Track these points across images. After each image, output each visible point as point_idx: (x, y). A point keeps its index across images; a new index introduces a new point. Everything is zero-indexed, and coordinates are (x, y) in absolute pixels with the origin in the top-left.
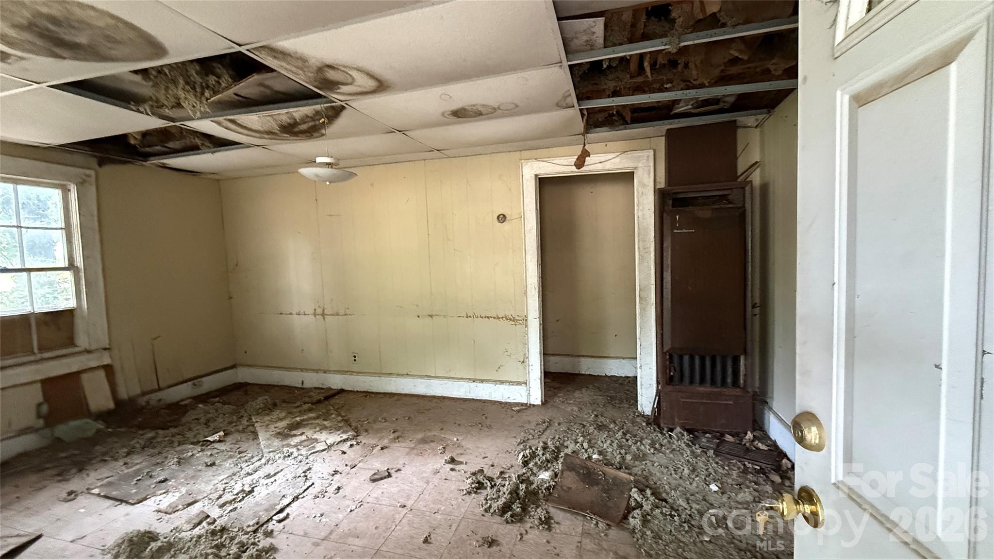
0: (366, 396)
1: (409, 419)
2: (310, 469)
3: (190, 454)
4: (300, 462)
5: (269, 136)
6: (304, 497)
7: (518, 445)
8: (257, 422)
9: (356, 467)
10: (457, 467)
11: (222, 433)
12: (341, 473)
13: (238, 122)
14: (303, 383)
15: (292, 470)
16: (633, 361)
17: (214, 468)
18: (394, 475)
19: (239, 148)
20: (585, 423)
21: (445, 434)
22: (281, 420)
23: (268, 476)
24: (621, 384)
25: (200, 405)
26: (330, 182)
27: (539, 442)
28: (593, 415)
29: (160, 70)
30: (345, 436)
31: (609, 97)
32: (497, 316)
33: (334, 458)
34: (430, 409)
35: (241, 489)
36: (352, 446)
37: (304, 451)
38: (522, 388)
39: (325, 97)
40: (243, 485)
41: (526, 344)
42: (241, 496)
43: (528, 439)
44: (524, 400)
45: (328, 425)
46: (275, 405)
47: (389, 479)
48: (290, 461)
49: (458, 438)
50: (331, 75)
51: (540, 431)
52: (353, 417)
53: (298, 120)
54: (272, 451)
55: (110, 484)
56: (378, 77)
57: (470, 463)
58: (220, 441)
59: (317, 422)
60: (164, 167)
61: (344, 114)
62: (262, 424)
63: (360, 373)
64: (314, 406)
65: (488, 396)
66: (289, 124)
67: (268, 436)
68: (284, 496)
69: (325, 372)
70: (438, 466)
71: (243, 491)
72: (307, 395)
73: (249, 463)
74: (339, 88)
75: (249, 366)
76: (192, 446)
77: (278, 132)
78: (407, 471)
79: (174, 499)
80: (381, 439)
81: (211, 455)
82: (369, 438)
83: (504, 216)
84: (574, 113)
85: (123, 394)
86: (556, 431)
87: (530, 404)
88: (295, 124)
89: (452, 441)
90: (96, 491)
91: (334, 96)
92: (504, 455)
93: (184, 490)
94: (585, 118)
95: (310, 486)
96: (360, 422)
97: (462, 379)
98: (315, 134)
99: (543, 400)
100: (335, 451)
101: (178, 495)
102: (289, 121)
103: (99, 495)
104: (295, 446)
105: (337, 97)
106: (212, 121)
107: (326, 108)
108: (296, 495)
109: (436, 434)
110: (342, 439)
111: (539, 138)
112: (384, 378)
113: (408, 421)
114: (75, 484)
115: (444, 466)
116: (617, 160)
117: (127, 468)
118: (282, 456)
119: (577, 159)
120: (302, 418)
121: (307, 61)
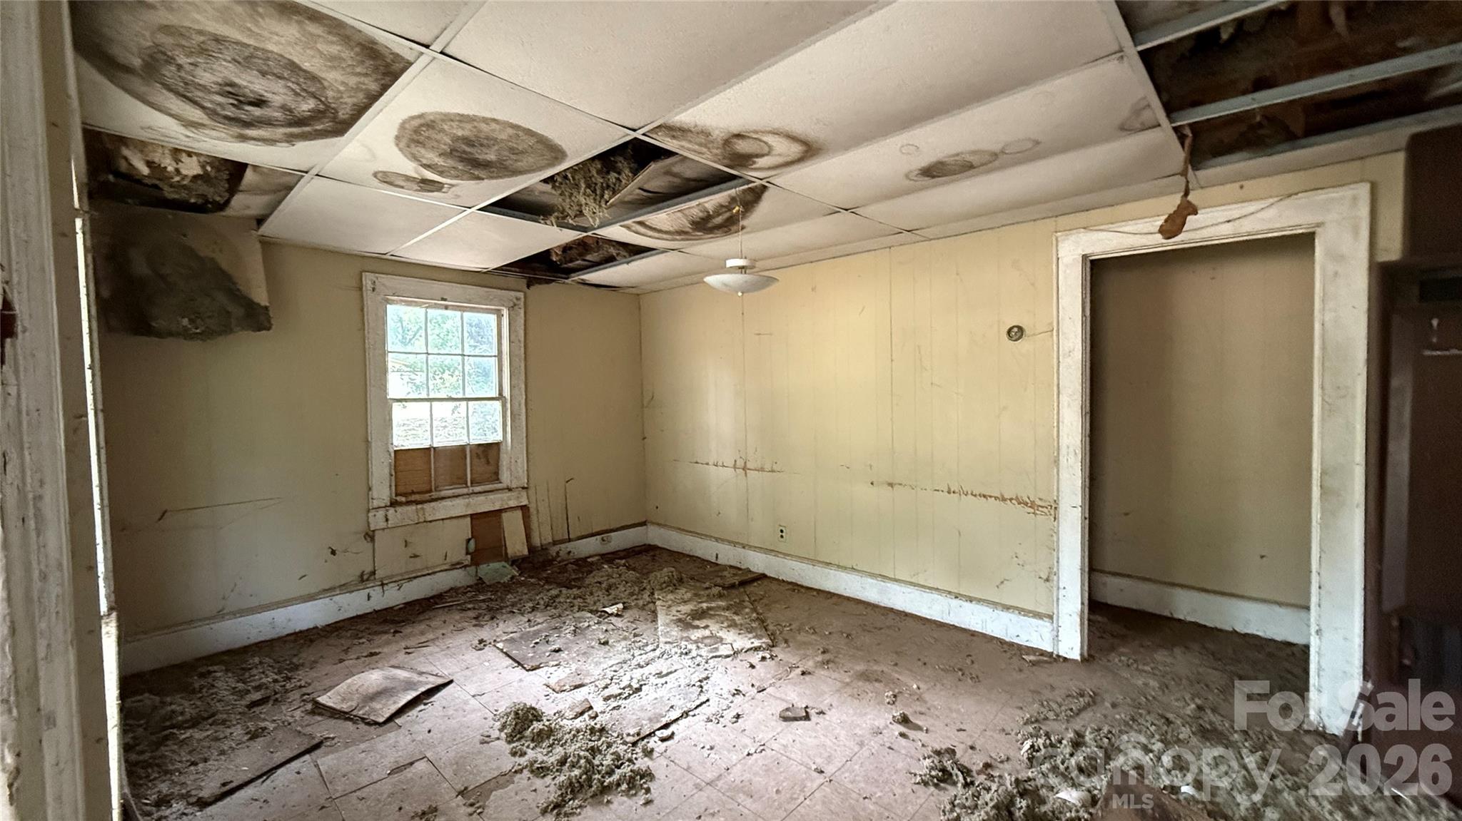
0: (794, 590)
1: (847, 636)
2: (707, 678)
3: (586, 624)
4: (698, 665)
5: (682, 237)
6: (694, 715)
7: (1025, 724)
8: (659, 599)
9: (764, 692)
10: (911, 734)
11: (620, 606)
12: (744, 695)
13: (647, 223)
14: (717, 557)
15: (688, 674)
16: (1303, 614)
17: (608, 647)
18: (814, 718)
19: (652, 255)
20: (1171, 716)
21: (900, 673)
22: (685, 602)
23: (660, 675)
24: (1270, 655)
25: (606, 566)
26: (743, 293)
27: (1067, 729)
28: (1193, 706)
29: (563, 175)
30: (757, 643)
31: (1244, 93)
32: (1003, 496)
33: (738, 670)
34: (881, 629)
35: (628, 683)
36: (763, 659)
37: (704, 652)
38: (1045, 626)
39: (741, 177)
40: (632, 679)
41: (1054, 548)
42: (627, 691)
43: (1046, 719)
44: (1048, 648)
45: (738, 622)
46: (681, 580)
47: (807, 722)
48: (686, 661)
49: (921, 686)
50: (742, 147)
51: (1071, 710)
52: (771, 618)
53: (711, 213)
54: (669, 643)
55: (512, 640)
56: (802, 137)
57: (936, 732)
58: (617, 615)
59: (726, 614)
60: (584, 283)
61: (766, 195)
62: (664, 604)
63: (788, 555)
64: (725, 592)
65: (979, 626)
66: (702, 219)
67: (667, 621)
68: (672, 707)
69: (744, 547)
70: (880, 723)
71: (630, 686)
72: (720, 574)
73: (643, 652)
74: (754, 163)
75: (659, 524)
76: (589, 615)
77: (691, 231)
78: (833, 716)
79: (563, 676)
80: (805, 657)
81: (606, 631)
82: (789, 652)
83: (1020, 329)
84: (1164, 135)
85: (537, 541)
86: (1105, 716)
87: (1058, 656)
88: (708, 218)
89: (909, 687)
90: (500, 645)
91: (750, 174)
92: (996, 736)
93: (574, 667)
94: (1188, 142)
95: (704, 703)
96: (779, 627)
97: (937, 589)
98: (734, 228)
99: (1086, 654)
100: (741, 661)
101: (567, 671)
102: (701, 214)
103: (502, 650)
104: (696, 642)
105: (754, 175)
106: (621, 226)
107: (744, 191)
108: (686, 709)
109: (885, 669)
110: (753, 646)
111: (1091, 191)
112: (819, 568)
113: (847, 640)
114: (485, 633)
115: (890, 726)
116: (1272, 212)
117: (530, 627)
118: (679, 651)
119: (1166, 221)
120: (709, 605)
121: (710, 134)
